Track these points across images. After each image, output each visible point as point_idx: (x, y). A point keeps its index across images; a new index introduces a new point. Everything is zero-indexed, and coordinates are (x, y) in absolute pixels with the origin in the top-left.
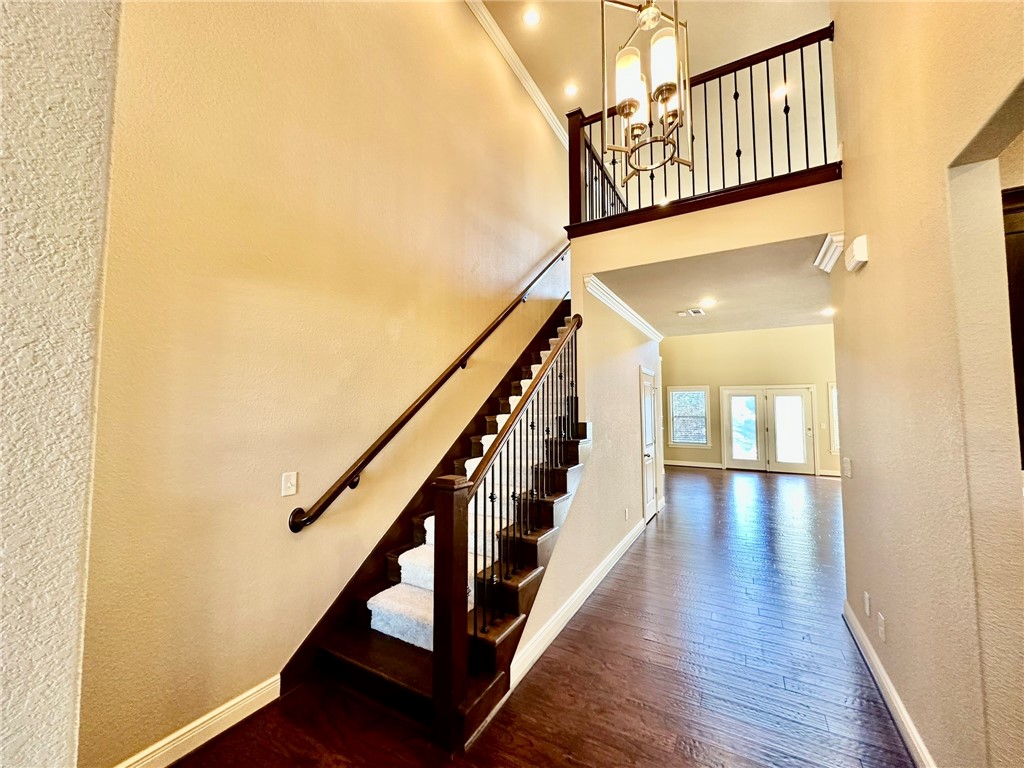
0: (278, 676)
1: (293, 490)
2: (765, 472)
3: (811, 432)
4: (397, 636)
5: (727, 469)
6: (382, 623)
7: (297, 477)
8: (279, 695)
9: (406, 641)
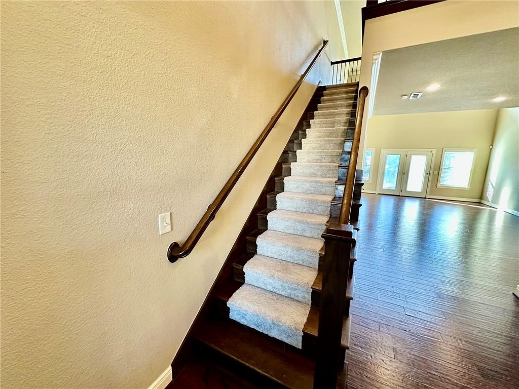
0: (170, 368)
1: (168, 228)
2: (399, 196)
3: (428, 175)
4: (252, 326)
5: (378, 194)
6: (239, 316)
7: (171, 216)
8: (172, 379)
9: (261, 331)
